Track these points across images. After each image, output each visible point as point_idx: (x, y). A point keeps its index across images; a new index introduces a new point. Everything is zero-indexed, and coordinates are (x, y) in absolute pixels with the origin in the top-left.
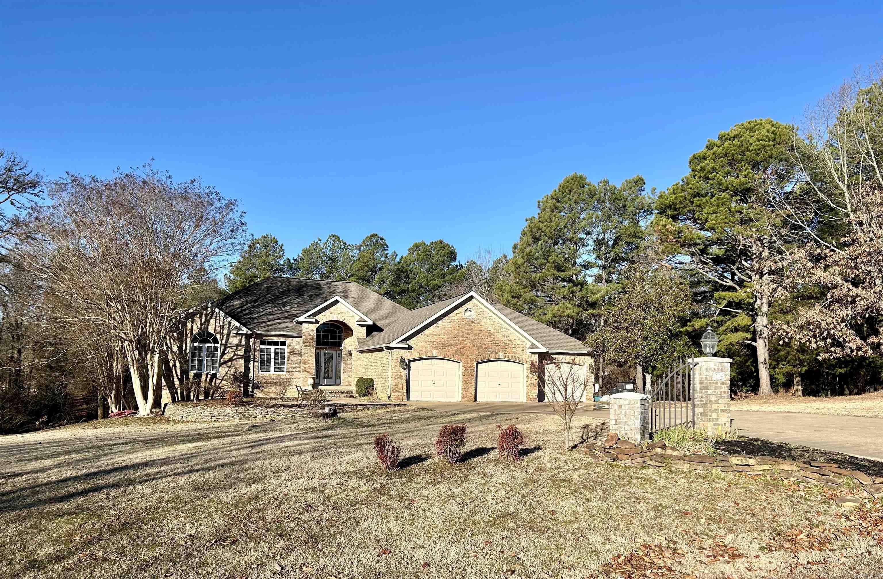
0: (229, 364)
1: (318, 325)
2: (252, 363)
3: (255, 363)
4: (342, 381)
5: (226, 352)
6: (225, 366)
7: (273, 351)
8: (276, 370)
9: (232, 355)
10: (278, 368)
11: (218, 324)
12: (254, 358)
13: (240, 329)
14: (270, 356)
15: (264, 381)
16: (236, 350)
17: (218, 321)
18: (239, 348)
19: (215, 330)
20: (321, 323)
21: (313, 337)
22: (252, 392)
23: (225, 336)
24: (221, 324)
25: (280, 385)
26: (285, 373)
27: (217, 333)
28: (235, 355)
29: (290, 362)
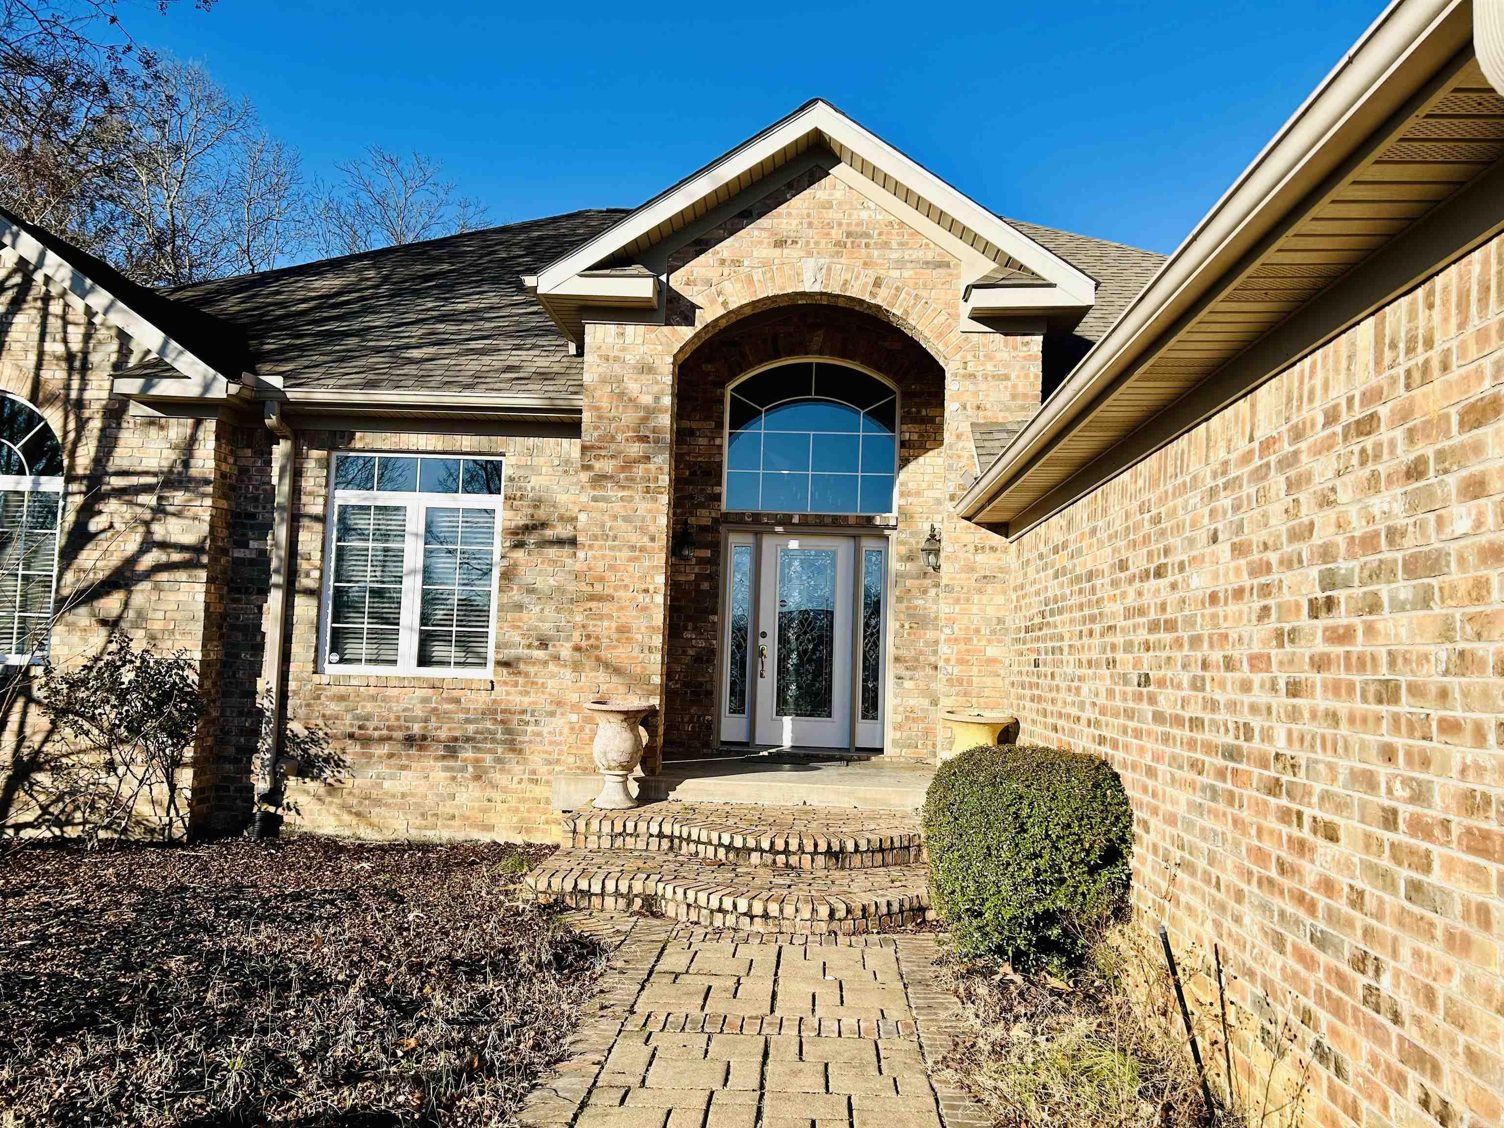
0: (111, 604)
1: (686, 333)
2: (275, 600)
3: (300, 602)
4: (890, 735)
5: (95, 525)
6: (82, 616)
7: (415, 523)
8: (439, 650)
9: (131, 544)
10: (445, 637)
11: (54, 347)
12: (292, 573)
13: (167, 371)
14: (398, 556)
15: (347, 724)
16: (159, 511)
17: (54, 324)
18: (179, 497)
19: (36, 384)
20: (706, 316)
21: (650, 412)
22: (275, 795)
23: (96, 424)
24: (76, 345)
25: (451, 749)
26: (488, 673)
27: (51, 400)
28: (148, 545)
29: (515, 595)
